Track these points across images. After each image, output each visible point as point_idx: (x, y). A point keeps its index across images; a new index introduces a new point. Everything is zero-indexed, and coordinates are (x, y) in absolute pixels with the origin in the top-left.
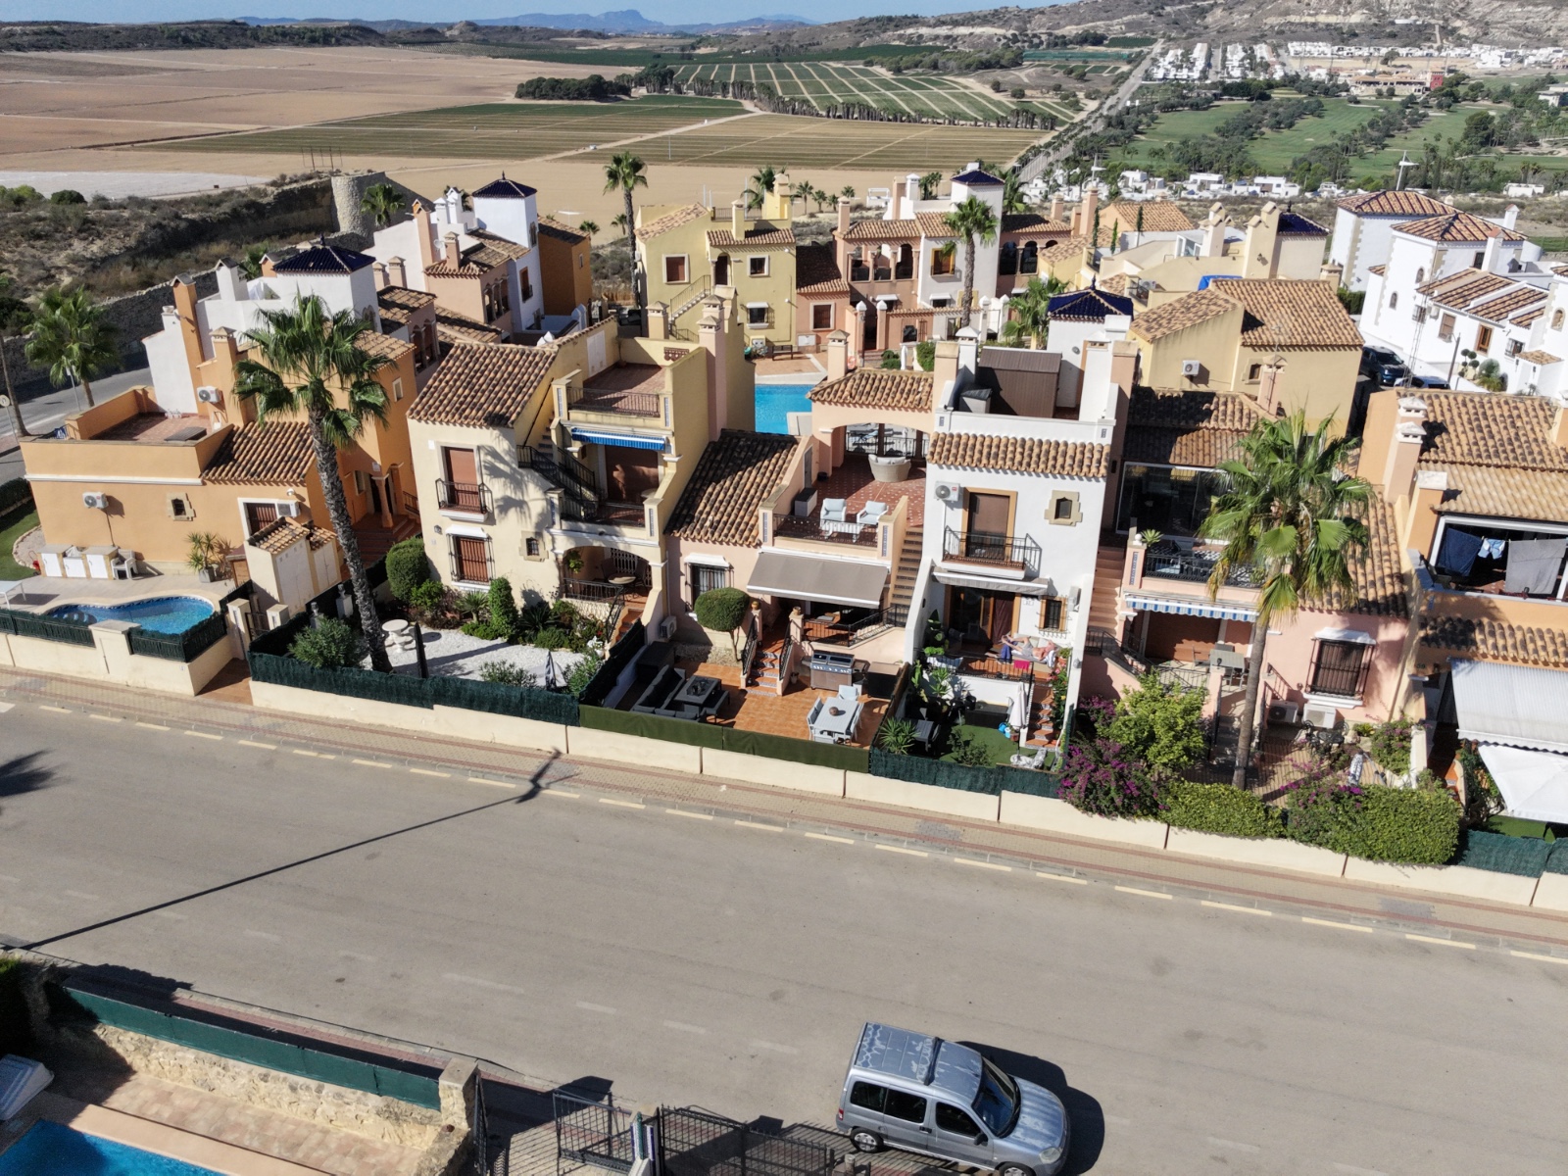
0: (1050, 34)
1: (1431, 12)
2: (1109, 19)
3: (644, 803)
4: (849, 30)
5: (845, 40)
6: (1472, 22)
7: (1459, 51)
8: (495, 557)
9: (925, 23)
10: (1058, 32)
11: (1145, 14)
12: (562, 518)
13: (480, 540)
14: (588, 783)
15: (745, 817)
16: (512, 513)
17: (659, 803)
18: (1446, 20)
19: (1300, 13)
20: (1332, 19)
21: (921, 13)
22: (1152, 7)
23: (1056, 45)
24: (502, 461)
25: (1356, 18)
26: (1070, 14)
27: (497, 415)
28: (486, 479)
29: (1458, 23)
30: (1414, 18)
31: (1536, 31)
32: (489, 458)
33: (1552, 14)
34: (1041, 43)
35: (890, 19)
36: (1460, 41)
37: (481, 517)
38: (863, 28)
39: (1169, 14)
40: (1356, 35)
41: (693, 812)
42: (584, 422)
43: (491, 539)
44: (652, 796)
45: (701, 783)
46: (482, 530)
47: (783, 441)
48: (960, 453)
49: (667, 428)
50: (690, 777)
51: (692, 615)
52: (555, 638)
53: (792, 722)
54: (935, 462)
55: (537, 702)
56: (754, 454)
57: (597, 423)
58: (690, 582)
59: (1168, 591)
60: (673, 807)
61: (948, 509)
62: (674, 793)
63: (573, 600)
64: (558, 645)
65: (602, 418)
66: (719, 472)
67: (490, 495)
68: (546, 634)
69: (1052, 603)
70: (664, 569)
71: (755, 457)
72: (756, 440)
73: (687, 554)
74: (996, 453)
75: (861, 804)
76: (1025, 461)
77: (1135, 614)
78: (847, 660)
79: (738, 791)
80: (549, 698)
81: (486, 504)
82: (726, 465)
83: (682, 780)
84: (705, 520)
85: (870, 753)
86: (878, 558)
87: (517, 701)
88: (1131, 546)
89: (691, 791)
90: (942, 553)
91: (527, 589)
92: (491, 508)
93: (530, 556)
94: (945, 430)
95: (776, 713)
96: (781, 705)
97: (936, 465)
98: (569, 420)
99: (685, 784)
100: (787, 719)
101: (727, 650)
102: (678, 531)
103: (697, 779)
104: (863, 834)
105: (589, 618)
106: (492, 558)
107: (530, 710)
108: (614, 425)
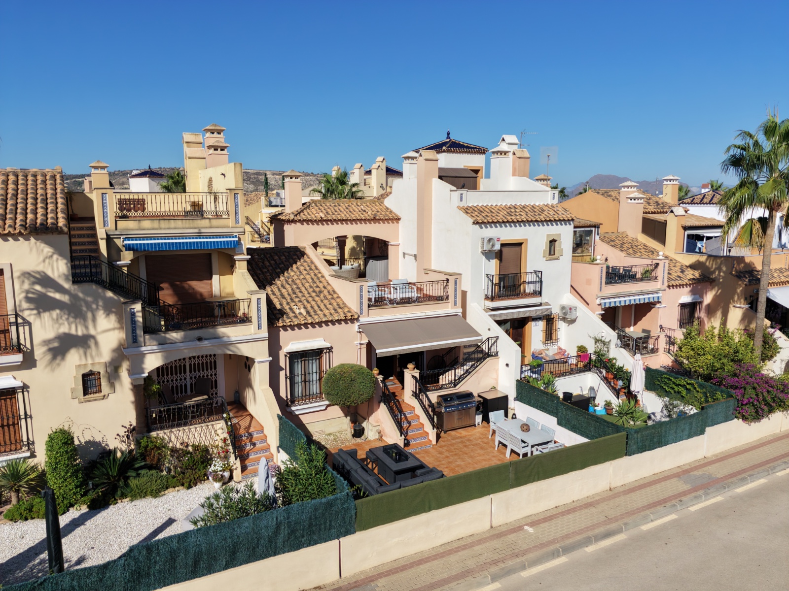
8: (34, 411)
12: (145, 333)
15: (588, 541)
37: (18, 358)
41: (544, 562)
42: (137, 230)
43: (28, 387)
44: (494, 569)
45: (506, 535)
46: (15, 378)
47: (291, 251)
48: (489, 215)
49: (237, 225)
50: (488, 535)
51: (293, 408)
52: (156, 481)
53: (478, 458)
54: (478, 223)
55: (299, 523)
56: (276, 262)
57: (153, 229)
58: (288, 375)
59: (617, 291)
60: (523, 568)
61: (487, 261)
62: (503, 555)
63: (158, 432)
64: (163, 488)
65: (159, 223)
66: (262, 276)
67: (27, 328)
68: (143, 480)
69: (549, 320)
70: (271, 363)
71: (280, 264)
72: (267, 254)
73: (287, 344)
74: (508, 213)
75: (627, 488)
76: (529, 215)
77: (604, 312)
78: (469, 395)
79: (542, 525)
80: (316, 510)
81: (22, 341)
82: (261, 271)
83: (488, 541)
84: (291, 309)
85: (627, 435)
86: (452, 308)
87: (270, 532)
88: (597, 264)
89: (513, 546)
90: (483, 297)
91: (83, 441)
92: (28, 345)
93: (87, 396)
94: (464, 204)
95: (456, 457)
96: (447, 450)
97: (477, 226)
98: (116, 229)
99: (497, 543)
100: (471, 457)
101: (330, 434)
102: (278, 321)
103: (497, 534)
104: (674, 505)
105: (181, 447)
106: (29, 413)
107: (289, 538)
108: (175, 228)
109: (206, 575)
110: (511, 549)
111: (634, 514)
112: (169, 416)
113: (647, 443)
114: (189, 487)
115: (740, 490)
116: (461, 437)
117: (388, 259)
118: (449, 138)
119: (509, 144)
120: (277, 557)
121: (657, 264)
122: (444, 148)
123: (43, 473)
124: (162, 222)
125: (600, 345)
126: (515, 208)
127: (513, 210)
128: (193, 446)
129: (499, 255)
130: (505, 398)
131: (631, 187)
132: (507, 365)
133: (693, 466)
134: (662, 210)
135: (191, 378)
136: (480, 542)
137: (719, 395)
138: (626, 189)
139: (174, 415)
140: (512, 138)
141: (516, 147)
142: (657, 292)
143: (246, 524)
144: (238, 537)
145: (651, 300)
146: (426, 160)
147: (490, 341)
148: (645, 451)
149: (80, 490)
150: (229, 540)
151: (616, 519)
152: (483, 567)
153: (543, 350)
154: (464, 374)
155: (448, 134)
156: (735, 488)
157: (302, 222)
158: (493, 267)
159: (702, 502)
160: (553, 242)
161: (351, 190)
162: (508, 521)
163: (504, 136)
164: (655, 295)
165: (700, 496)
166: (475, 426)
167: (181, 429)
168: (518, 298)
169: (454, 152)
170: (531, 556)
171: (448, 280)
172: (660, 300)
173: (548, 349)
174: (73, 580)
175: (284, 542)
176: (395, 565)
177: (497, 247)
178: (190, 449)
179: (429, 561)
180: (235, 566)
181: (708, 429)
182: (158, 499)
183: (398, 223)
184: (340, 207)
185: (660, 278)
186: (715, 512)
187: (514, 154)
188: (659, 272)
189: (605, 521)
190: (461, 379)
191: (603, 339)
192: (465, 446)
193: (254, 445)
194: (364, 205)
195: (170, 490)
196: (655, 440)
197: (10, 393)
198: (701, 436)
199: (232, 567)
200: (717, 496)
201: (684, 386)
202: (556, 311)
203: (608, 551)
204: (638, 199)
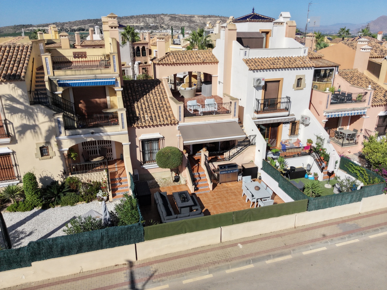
0: (70, 29)
1: (157, 23)
2: (84, 25)
3: (210, 273)
4: (12, 28)
5: (12, 31)
6: (166, 25)
7: (165, 31)
8: (19, 162)
9: (34, 26)
10: (72, 28)
11: (93, 24)
12: (65, 129)
13: (8, 155)
14: (168, 274)
15: (269, 257)
16: (29, 134)
17: (219, 269)
18: (160, 25)
19: (130, 23)
20: (137, 25)
21: (33, 24)
22: (95, 22)
23: (73, 31)
24: (18, 102)
25: (142, 24)
26: (75, 23)
27: (10, 75)
28: (8, 116)
29: (163, 25)
30: (154, 24)
31: (178, 27)
32: (8, 102)
33: (180, 23)
34: (69, 31)
35: (24, 25)
36: (165, 29)
37: (8, 140)
38: (16, 28)
39: (99, 24)
40: (143, 28)
41: (241, 266)
42: (64, 76)
43: (15, 152)
44: (211, 267)
45: (227, 247)
46: (9, 148)
47: (154, 82)
48: (260, 64)
49: (115, 72)
50: (218, 246)
51: (144, 166)
52: (73, 198)
53: (231, 200)
54: (251, 70)
55: (114, 236)
56: (145, 88)
57: (73, 75)
58: (141, 150)
59: (338, 108)
60: (228, 268)
61: (256, 91)
62: (220, 259)
63: (76, 175)
64: (76, 202)
65: (75, 72)
66: (135, 97)
67: (11, 125)
68: (67, 197)
69: (294, 124)
70: (130, 145)
71: (146, 89)
72: (142, 83)
73: (140, 135)
74: (273, 63)
75: (305, 228)
76: (286, 64)
77: (327, 120)
78: (235, 166)
79: (248, 244)
80: (122, 231)
81: (10, 132)
82: (135, 94)
83: (216, 250)
84: (144, 117)
85: (309, 201)
86: (232, 118)
87: (98, 239)
88: (326, 93)
89: (227, 254)
90: (253, 111)
91: (43, 176)
92: (13, 133)
93: (43, 157)
94: (247, 57)
95: (219, 199)
96: (217, 194)
97: (252, 71)
98: (54, 75)
99: (220, 252)
100: (227, 200)
101: (164, 179)
102: (135, 124)
103: (223, 246)
104: (327, 242)
105: (87, 182)
106: (17, 164)
107: (109, 242)
108: (83, 75)
109: (68, 255)
110: (226, 256)
111: (301, 244)
112: (81, 168)
113: (321, 205)
114: (88, 202)
115: (372, 237)
116: (227, 187)
117: (211, 84)
118: (254, 12)
119: (284, 18)
120: (103, 250)
121: (366, 93)
122: (248, 19)
123: (23, 191)
124: (76, 71)
125: (319, 141)
126: (279, 59)
127: (276, 61)
128: (93, 182)
129: (265, 88)
130: (256, 168)
131: (364, 41)
132: (259, 151)
133: (350, 218)
134: (382, 56)
135: (99, 147)
136: (212, 250)
137: (376, 179)
138: (361, 43)
139: (83, 167)
140: (287, 14)
141: (288, 19)
142: (364, 109)
143: (86, 235)
144: (82, 241)
145: (359, 114)
146: (229, 30)
147: (251, 137)
148: (320, 209)
149: (40, 200)
150: (77, 242)
151: (290, 246)
152: (207, 265)
153: (288, 140)
154: (236, 153)
155: (253, 10)
156: (370, 235)
157: (163, 64)
158: (260, 95)
159: (345, 241)
160: (299, 80)
161: (205, 40)
162: (231, 240)
163: (282, 13)
164: (363, 111)
165: (345, 238)
166: (238, 181)
167: (87, 174)
168: (275, 112)
169: (254, 21)
170: (234, 262)
171: (231, 102)
172: (365, 114)
173: (291, 140)
174: (4, 254)
175: (106, 244)
176: (166, 257)
177: (263, 84)
178: (92, 183)
179: (182, 257)
180: (82, 253)
181: (363, 199)
182: (73, 207)
183: (217, 64)
184: (186, 55)
185: (367, 101)
186: (350, 249)
187: (287, 24)
188: (367, 97)
189: (284, 246)
190: (234, 155)
191: (321, 137)
192: (227, 193)
193: (121, 183)
194: (200, 53)
195: (79, 203)
196: (327, 203)
197: (7, 155)
198: (359, 202)
199: (80, 253)
200: (356, 239)
201: (359, 170)
202: (298, 118)
203: (277, 264)
204: (367, 49)
